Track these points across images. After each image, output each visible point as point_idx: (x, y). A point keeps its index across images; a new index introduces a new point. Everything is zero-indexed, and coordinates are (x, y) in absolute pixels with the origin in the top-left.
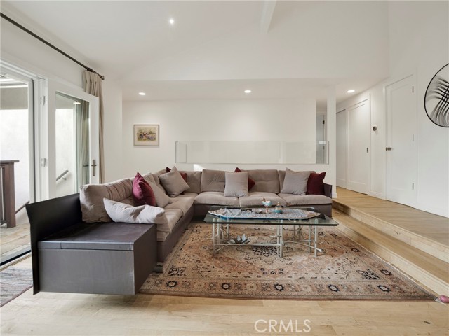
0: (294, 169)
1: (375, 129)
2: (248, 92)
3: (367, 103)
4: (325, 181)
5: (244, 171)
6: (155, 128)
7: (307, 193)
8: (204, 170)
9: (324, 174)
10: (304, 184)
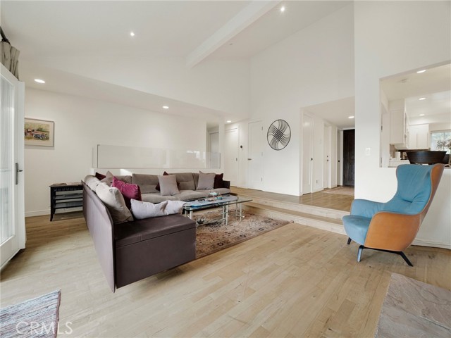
0: (205, 171)
1: (241, 147)
2: (166, 107)
3: (237, 130)
4: (224, 179)
5: (171, 174)
6: (48, 125)
7: (214, 188)
8: (134, 175)
9: (222, 174)
10: (212, 182)
